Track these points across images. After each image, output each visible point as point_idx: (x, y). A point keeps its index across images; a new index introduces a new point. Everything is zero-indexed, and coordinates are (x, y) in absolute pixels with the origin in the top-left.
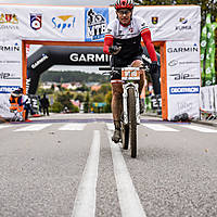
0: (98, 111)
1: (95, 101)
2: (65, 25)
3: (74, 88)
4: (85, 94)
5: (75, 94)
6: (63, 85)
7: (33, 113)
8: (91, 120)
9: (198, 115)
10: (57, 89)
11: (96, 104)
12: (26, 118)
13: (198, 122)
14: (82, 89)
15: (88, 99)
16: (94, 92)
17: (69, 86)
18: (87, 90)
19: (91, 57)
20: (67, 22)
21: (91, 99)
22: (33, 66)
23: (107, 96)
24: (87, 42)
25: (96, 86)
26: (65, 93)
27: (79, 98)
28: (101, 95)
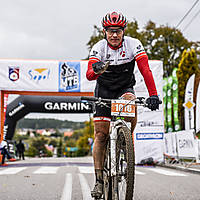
0: (70, 155)
1: (68, 146)
2: (40, 77)
3: (49, 133)
4: (58, 139)
5: (49, 139)
6: (38, 131)
7: (9, 158)
8: (64, 164)
9: (162, 160)
10: (32, 135)
11: (69, 149)
12: (3, 162)
13: (162, 165)
14: (56, 135)
15: (61, 144)
16: (66, 138)
17: (44, 132)
18: (61, 136)
19: (64, 106)
20: (43, 74)
21: (64, 144)
22: (10, 114)
23: (78, 141)
24: (61, 92)
25: (68, 132)
26: (40, 138)
27: (53, 143)
28: (73, 140)
